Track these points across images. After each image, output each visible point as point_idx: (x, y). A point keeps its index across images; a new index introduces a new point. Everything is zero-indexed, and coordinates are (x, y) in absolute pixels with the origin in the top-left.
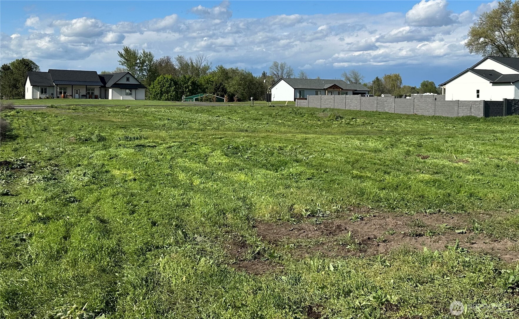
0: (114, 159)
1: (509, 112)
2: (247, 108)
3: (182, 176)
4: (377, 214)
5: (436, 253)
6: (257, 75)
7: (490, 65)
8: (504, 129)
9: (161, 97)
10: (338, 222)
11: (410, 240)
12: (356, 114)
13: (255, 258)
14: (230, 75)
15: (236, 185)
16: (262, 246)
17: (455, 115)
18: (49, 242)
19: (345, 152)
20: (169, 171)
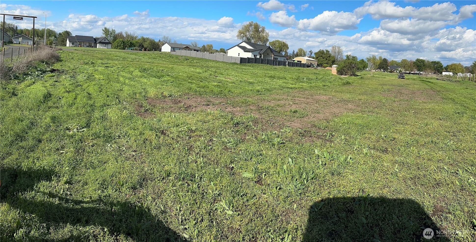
0: (96, 71)
1: (249, 62)
2: (151, 54)
3: (121, 79)
4: (195, 97)
5: (212, 112)
6: (157, 41)
7: (244, 44)
8: (246, 68)
9: (117, 48)
10: (179, 99)
11: (205, 107)
12: (194, 59)
13: (145, 112)
14: (146, 40)
15: (142, 83)
16: (148, 107)
17: (230, 62)
18: (69, 100)
19: (187, 73)
20: (117, 77)
